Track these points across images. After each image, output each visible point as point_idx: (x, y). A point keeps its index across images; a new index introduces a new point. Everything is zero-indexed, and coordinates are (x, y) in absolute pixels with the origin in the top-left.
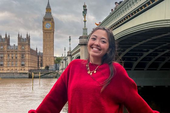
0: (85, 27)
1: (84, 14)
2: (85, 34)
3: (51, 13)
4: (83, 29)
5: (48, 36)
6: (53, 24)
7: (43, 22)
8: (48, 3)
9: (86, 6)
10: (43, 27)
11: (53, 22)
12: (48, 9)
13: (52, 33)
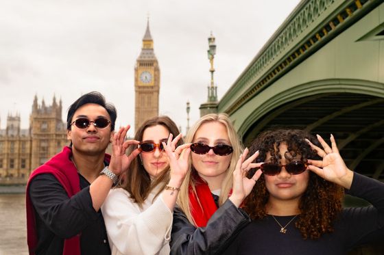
0: (212, 83)
1: (211, 56)
2: (213, 99)
3: (152, 49)
4: (209, 88)
5: (146, 100)
6: (156, 73)
7: (136, 70)
8: (148, 28)
9: (214, 39)
10: (136, 80)
11: (157, 70)
12: (148, 41)
13: (155, 94)
